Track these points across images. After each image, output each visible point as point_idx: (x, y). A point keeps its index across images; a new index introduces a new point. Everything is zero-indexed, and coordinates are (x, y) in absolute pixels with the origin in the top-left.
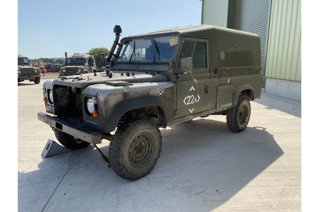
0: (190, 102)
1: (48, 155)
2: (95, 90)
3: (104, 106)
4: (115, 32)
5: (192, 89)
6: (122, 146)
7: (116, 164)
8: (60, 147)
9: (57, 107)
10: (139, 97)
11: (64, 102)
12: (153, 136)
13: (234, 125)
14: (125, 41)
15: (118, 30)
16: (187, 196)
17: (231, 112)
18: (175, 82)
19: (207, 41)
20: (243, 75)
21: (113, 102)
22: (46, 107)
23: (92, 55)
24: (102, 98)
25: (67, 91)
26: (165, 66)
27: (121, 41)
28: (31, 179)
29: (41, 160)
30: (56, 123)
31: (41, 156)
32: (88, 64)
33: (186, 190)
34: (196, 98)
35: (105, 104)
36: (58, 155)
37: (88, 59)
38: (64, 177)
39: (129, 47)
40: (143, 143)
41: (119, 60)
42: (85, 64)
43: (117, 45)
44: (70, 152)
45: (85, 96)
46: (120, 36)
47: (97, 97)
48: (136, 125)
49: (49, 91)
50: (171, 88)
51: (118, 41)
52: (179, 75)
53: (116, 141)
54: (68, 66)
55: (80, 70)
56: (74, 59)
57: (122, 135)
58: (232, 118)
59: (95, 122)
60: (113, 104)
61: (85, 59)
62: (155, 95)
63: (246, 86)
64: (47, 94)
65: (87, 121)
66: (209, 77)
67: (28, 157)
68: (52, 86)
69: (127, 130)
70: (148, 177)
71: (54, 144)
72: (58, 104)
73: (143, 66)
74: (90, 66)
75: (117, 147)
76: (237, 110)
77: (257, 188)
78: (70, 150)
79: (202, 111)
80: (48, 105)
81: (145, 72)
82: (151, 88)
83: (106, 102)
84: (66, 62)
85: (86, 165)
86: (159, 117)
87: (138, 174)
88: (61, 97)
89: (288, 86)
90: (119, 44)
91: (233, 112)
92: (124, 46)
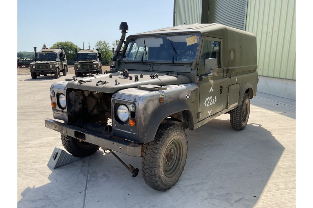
0: (209, 104)
1: (57, 166)
2: (130, 96)
3: (143, 114)
4: (120, 29)
5: (211, 91)
6: (158, 155)
7: (152, 176)
8: (69, 156)
9: (70, 113)
10: (172, 102)
11: (77, 107)
12: (182, 141)
13: (239, 123)
14: (130, 39)
15: (124, 27)
16: (229, 205)
17: (236, 111)
18: (198, 83)
19: (221, 40)
20: (245, 74)
21: (151, 109)
22: (54, 112)
23: (63, 50)
24: (140, 105)
25: (80, 95)
26: (186, 67)
27: (127, 39)
28: (49, 197)
29: (49, 172)
30: (75, 132)
31: (47, 167)
32: (60, 59)
33: (224, 198)
34: (213, 99)
35: (144, 112)
36: (67, 165)
37: (59, 54)
38: (85, 191)
39: (135, 44)
40: (172, 150)
41: (125, 59)
42: (56, 59)
43: (123, 43)
44: (79, 160)
45: (116, 102)
46: (126, 33)
47: (134, 104)
48: (170, 133)
49: (58, 95)
50: (196, 90)
51: (124, 39)
52: (203, 76)
53: (152, 151)
54: (39, 62)
55: (51, 66)
56: (45, 54)
57: (157, 143)
58: (237, 117)
59: (130, 131)
60: (151, 111)
61: (56, 54)
62: (184, 98)
63: (248, 84)
64: (56, 98)
65: (118, 129)
66: (222, 77)
67: (33, 169)
68: (64, 89)
69: (161, 138)
70: (177, 185)
71: (62, 153)
72: (72, 110)
73: (158, 66)
74: (61, 61)
75: (153, 157)
76: (241, 109)
77: (290, 190)
78: (79, 158)
79: (217, 112)
80: (58, 111)
81: (166, 74)
82: (181, 92)
83: (145, 109)
84: (36, 57)
85: (104, 175)
86: (182, 120)
87: (170, 184)
88: (75, 101)
89: (266, 82)
90: (125, 42)
91: (237, 111)
92: (130, 44)
